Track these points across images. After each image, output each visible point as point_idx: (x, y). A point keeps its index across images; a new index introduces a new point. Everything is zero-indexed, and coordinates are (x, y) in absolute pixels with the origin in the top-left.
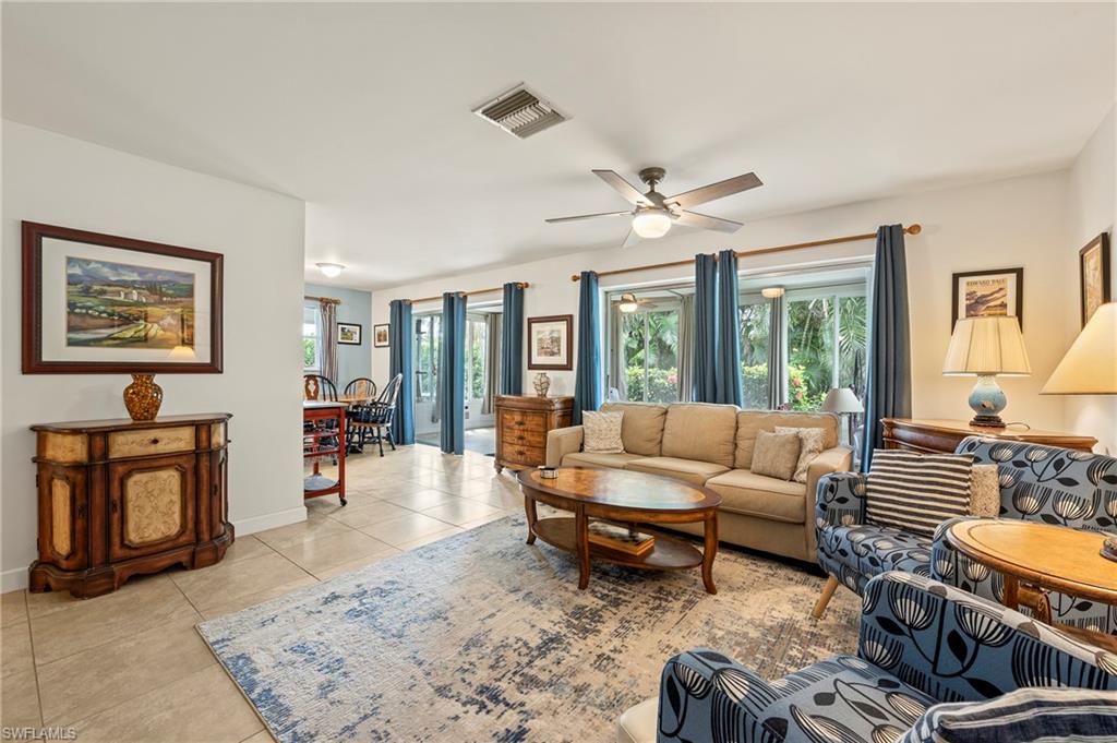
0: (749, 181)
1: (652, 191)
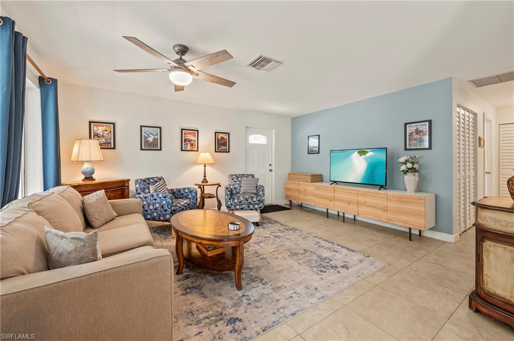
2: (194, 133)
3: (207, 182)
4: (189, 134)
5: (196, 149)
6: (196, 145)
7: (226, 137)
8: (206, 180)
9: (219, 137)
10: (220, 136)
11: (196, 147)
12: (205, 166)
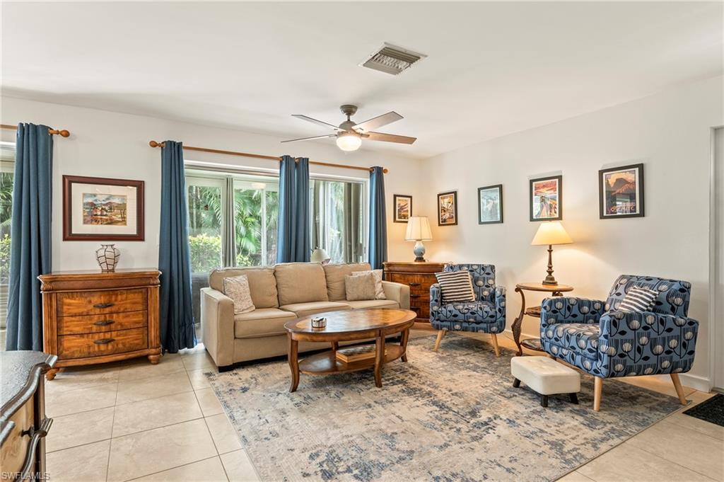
0: (411, 140)
1: (349, 120)
2: (552, 183)
3: (555, 284)
4: (544, 186)
5: (557, 216)
6: (557, 207)
7: (633, 176)
8: (553, 279)
9: (612, 181)
10: (613, 177)
11: (557, 210)
12: (550, 251)
